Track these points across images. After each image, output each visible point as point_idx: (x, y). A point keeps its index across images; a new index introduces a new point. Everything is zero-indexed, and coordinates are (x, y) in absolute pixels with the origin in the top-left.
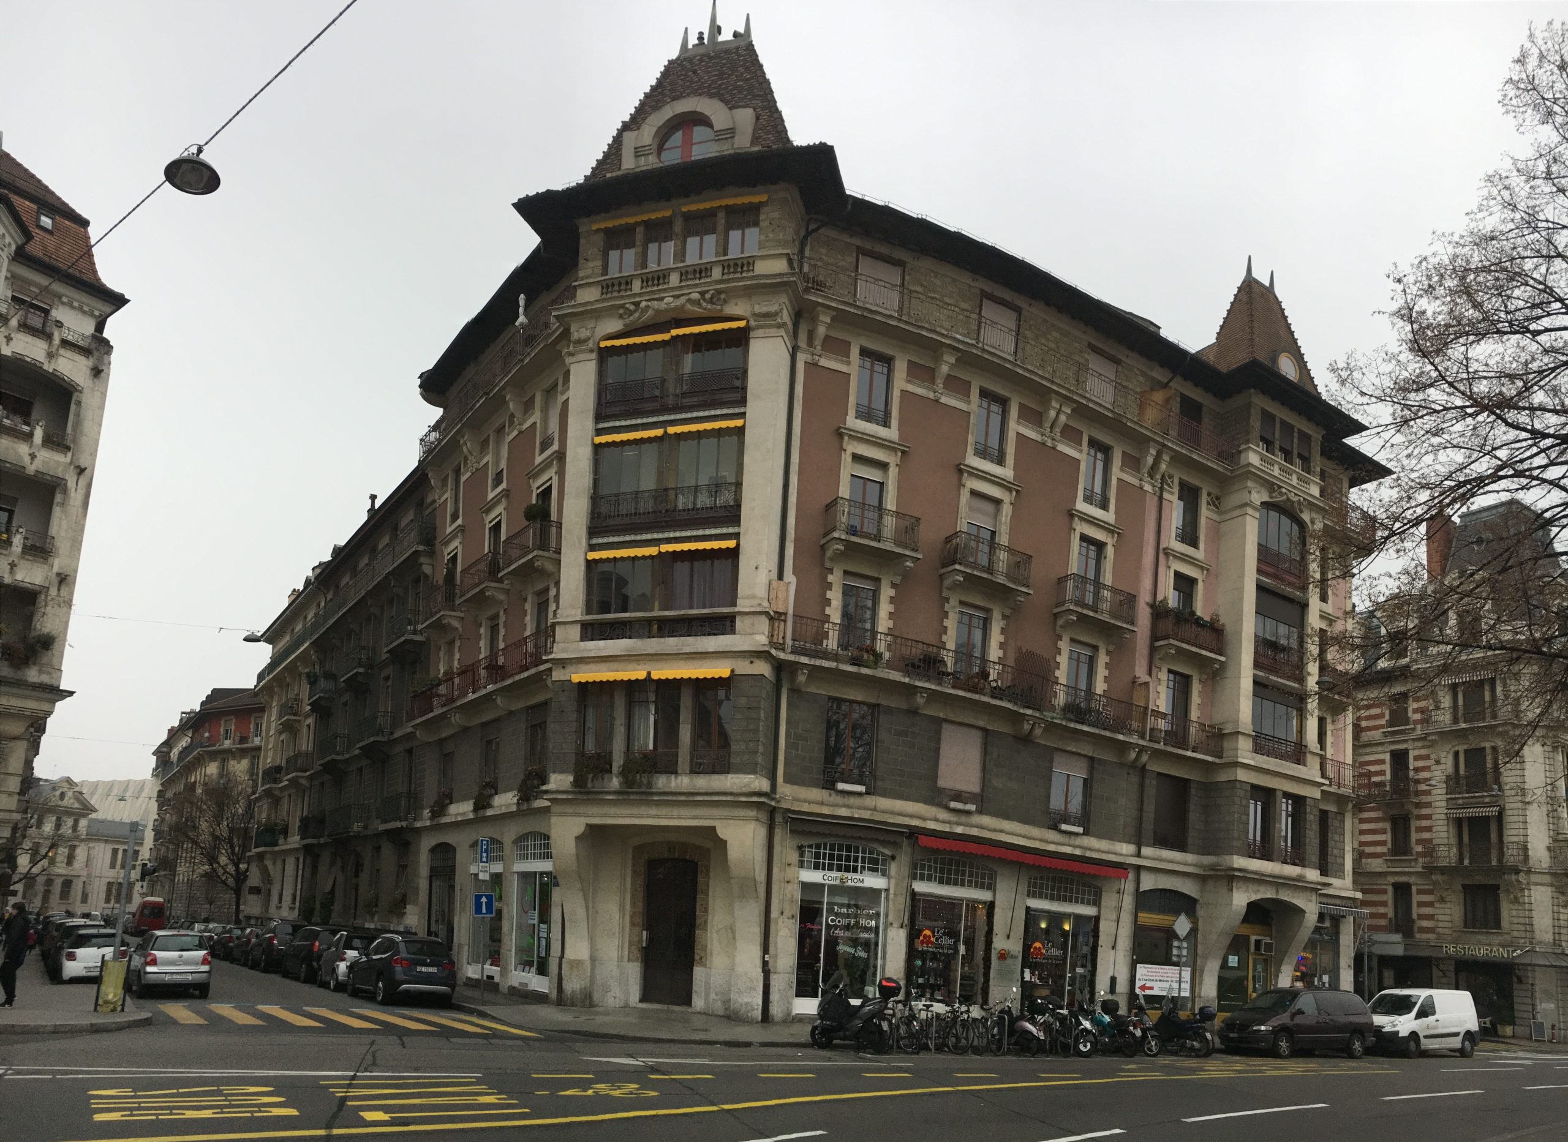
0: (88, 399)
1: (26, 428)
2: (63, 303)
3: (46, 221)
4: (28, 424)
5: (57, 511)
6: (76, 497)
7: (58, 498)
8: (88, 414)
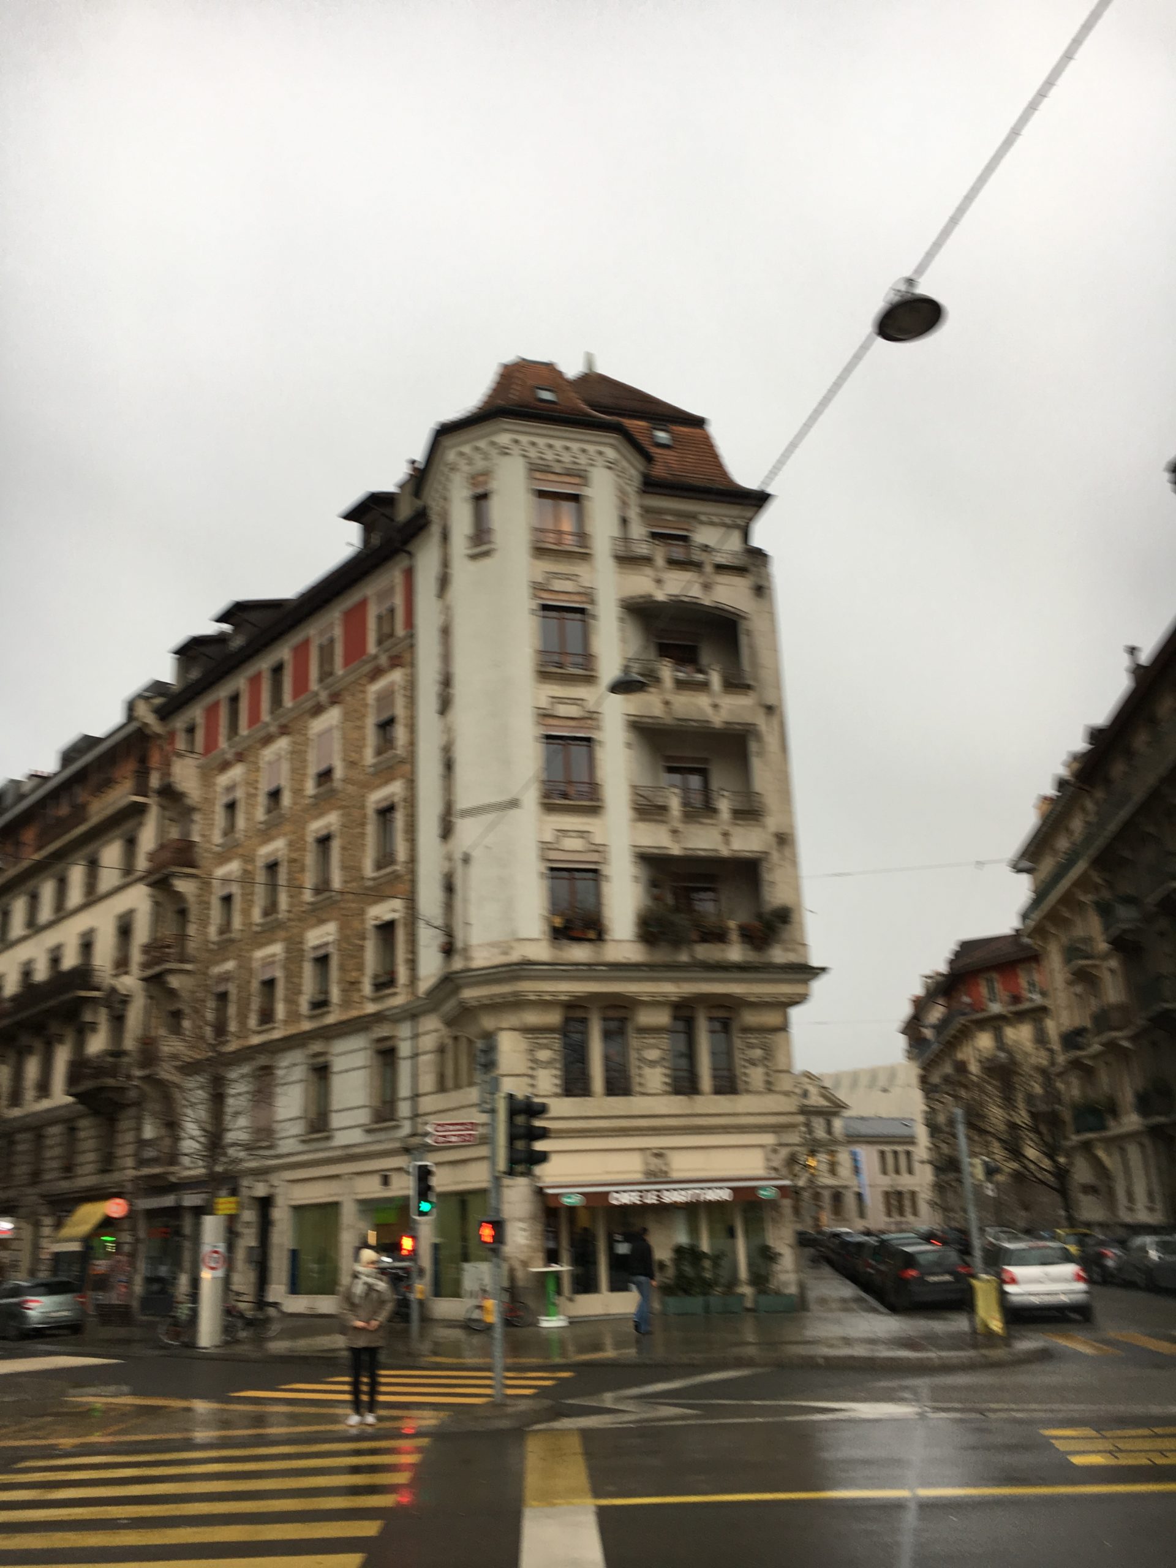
0: (756, 624)
1: (700, 677)
2: (702, 523)
3: (662, 436)
4: (701, 671)
5: (756, 763)
6: (771, 741)
7: (753, 746)
8: (761, 642)
